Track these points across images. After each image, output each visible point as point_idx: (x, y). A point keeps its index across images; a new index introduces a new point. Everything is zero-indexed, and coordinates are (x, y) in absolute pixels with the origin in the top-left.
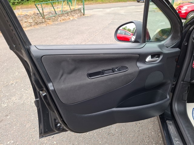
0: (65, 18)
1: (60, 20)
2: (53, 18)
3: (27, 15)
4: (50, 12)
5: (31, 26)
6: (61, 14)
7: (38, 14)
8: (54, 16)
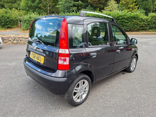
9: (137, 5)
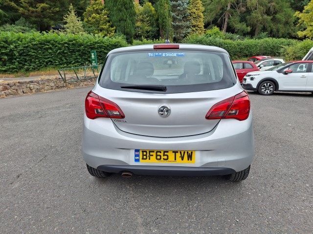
0: (88, 83)
1: (83, 86)
2: (75, 83)
3: (49, 79)
4: (72, 78)
5: (52, 89)
6: (84, 80)
7: (59, 79)
8: (76, 81)
9: (112, 26)
